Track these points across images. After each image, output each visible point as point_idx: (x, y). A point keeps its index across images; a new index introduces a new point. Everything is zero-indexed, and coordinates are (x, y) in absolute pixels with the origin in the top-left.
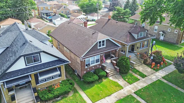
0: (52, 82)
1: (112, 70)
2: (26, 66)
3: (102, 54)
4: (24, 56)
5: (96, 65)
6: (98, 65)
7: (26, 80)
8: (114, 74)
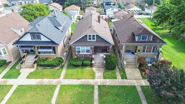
0: (49, 56)
1: (100, 63)
2: (32, 40)
3: (92, 47)
4: (31, 33)
5: (86, 54)
6: (88, 54)
7: (31, 48)
8: (100, 66)
